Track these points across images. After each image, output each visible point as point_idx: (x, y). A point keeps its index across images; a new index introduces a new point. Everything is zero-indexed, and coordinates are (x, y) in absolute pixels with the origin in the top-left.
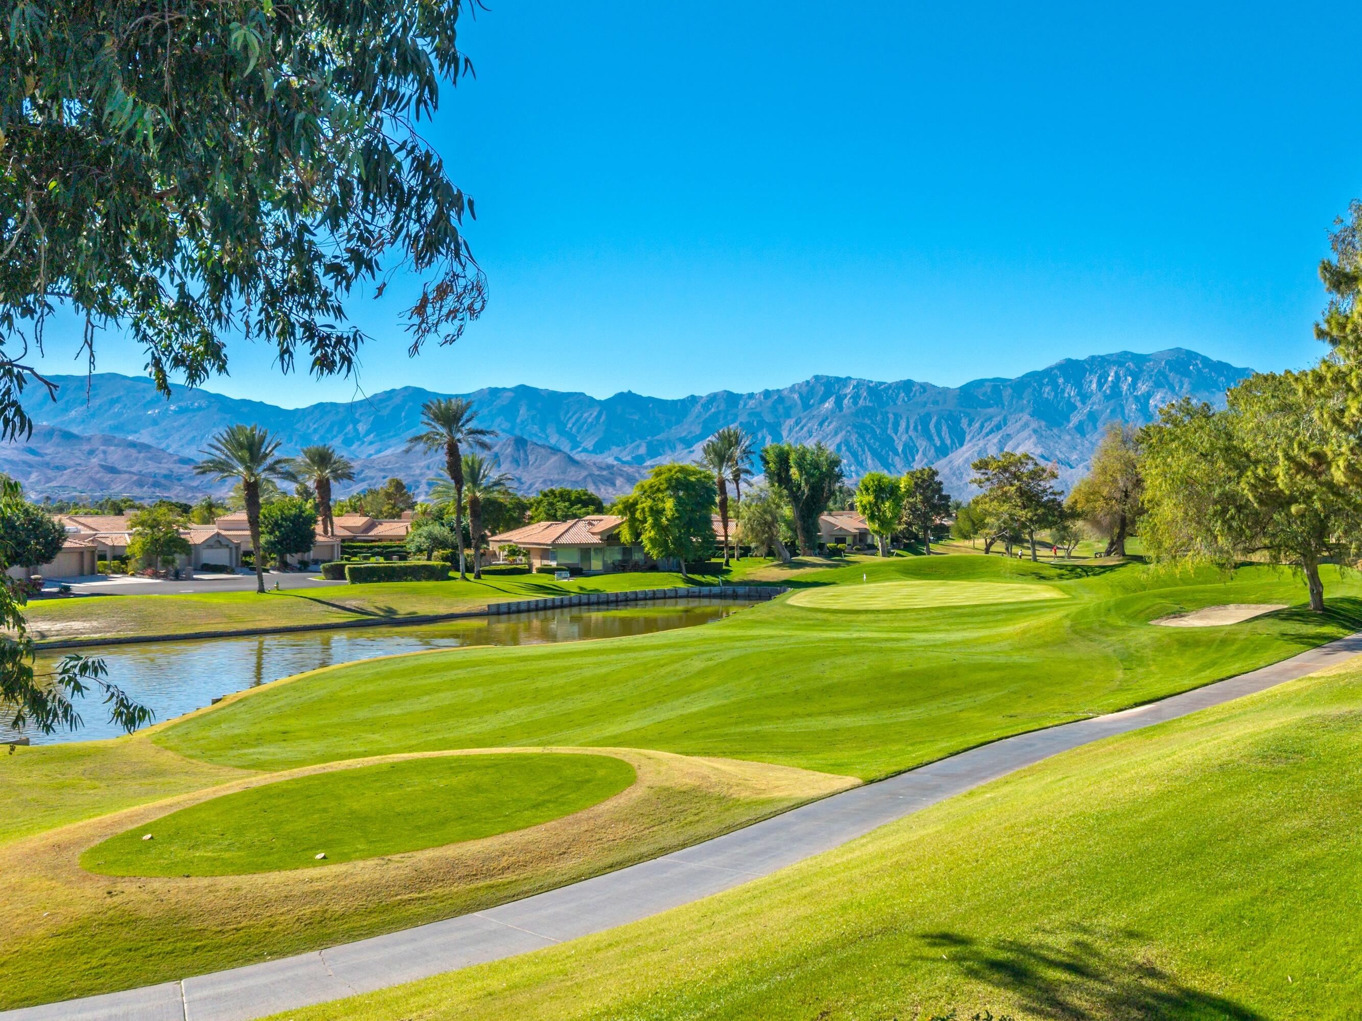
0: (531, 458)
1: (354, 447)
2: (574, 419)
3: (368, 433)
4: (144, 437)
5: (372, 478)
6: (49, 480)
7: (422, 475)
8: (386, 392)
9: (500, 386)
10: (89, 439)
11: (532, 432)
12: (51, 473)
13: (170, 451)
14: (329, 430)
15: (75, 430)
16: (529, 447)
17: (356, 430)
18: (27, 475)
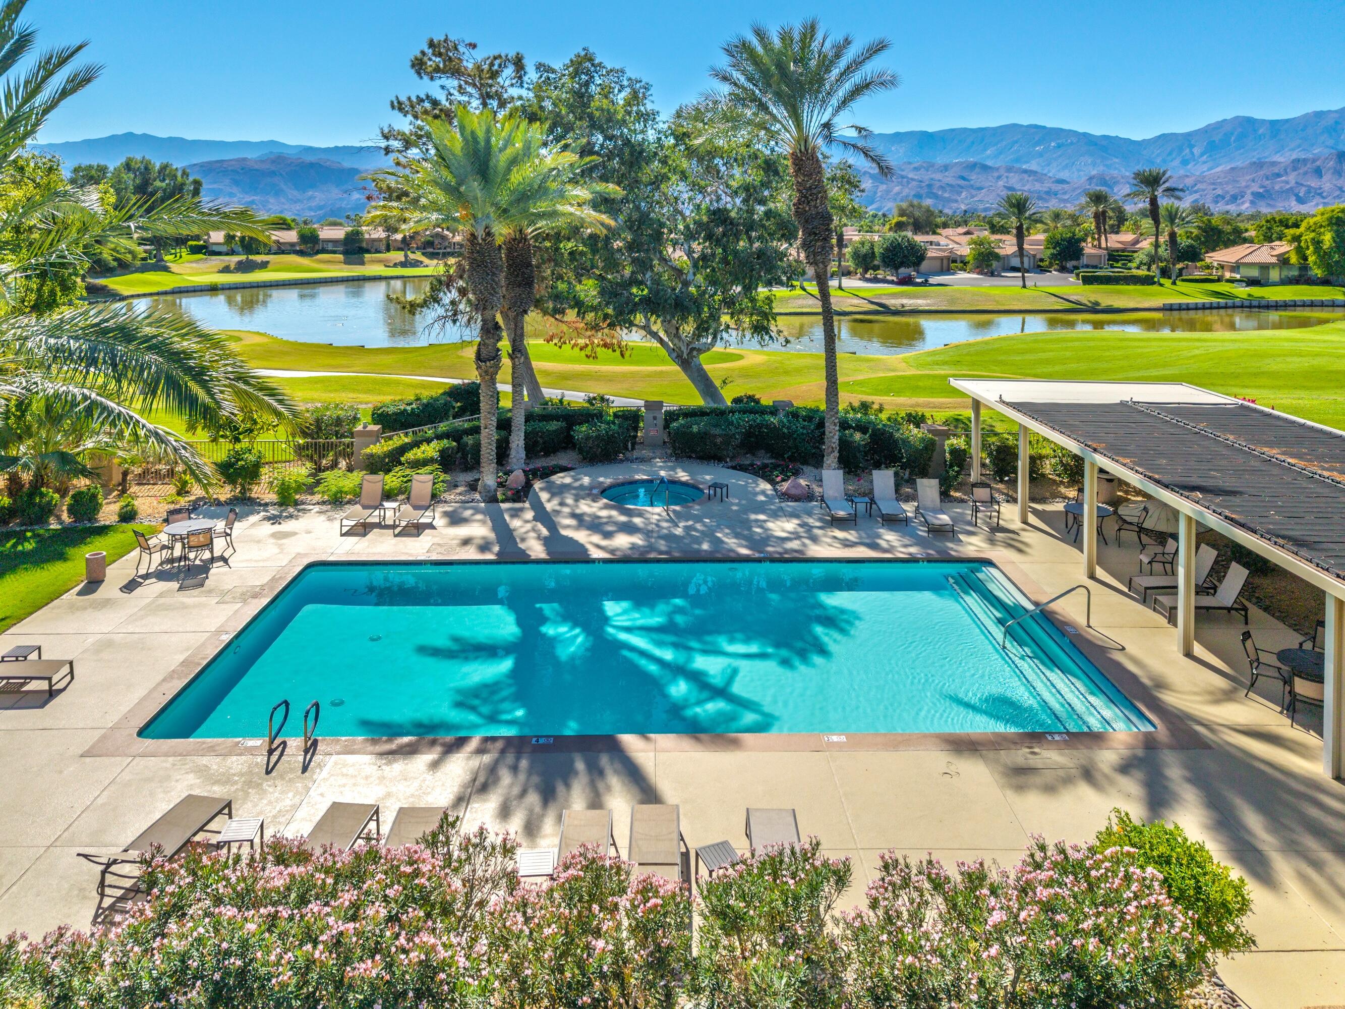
1: (1189, 166)
3: (1202, 155)
4: (1033, 166)
5: (1203, 190)
6: (973, 197)
7: (1247, 187)
8: (1218, 122)
9: (1325, 109)
10: (997, 169)
12: (974, 192)
13: (1050, 174)
14: (1170, 154)
15: (990, 163)
17: (1192, 153)
18: (959, 193)
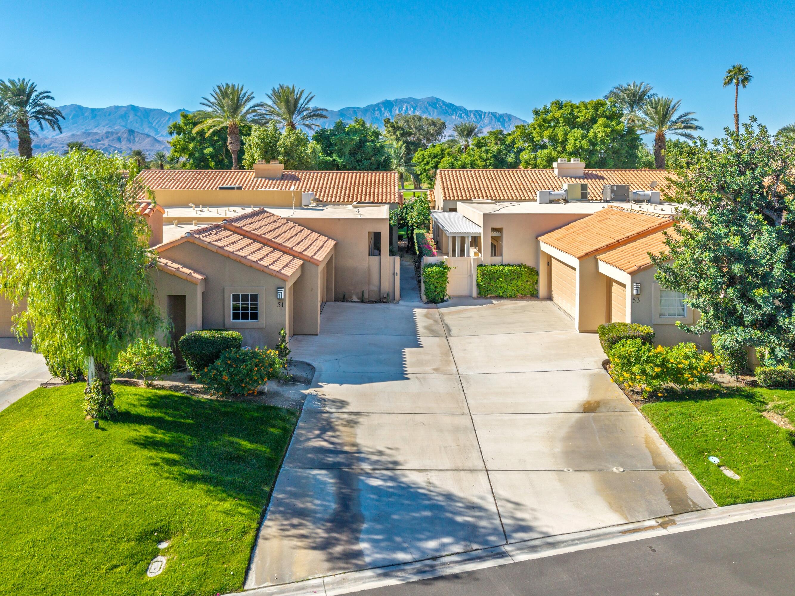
0: (137, 139)
2: (156, 121)
11: (136, 127)
16: (136, 134)
